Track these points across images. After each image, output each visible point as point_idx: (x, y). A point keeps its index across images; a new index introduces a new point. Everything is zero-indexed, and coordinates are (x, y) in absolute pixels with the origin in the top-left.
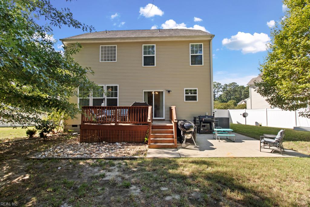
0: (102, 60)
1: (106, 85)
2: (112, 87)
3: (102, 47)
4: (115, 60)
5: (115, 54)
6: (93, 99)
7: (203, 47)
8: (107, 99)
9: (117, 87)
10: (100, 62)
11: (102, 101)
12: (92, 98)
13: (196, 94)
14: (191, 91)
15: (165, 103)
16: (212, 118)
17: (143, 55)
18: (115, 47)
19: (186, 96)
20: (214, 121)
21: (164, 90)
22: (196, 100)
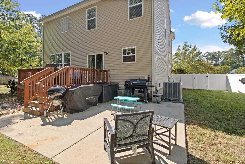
2: (67, 54)
3: (61, 20)
4: (68, 29)
10: (60, 33)
13: (133, 53)
14: (129, 50)
15: (104, 65)
16: (144, 82)
17: (87, 20)
18: (68, 17)
19: (124, 57)
20: (146, 87)
21: (103, 53)
22: (134, 61)
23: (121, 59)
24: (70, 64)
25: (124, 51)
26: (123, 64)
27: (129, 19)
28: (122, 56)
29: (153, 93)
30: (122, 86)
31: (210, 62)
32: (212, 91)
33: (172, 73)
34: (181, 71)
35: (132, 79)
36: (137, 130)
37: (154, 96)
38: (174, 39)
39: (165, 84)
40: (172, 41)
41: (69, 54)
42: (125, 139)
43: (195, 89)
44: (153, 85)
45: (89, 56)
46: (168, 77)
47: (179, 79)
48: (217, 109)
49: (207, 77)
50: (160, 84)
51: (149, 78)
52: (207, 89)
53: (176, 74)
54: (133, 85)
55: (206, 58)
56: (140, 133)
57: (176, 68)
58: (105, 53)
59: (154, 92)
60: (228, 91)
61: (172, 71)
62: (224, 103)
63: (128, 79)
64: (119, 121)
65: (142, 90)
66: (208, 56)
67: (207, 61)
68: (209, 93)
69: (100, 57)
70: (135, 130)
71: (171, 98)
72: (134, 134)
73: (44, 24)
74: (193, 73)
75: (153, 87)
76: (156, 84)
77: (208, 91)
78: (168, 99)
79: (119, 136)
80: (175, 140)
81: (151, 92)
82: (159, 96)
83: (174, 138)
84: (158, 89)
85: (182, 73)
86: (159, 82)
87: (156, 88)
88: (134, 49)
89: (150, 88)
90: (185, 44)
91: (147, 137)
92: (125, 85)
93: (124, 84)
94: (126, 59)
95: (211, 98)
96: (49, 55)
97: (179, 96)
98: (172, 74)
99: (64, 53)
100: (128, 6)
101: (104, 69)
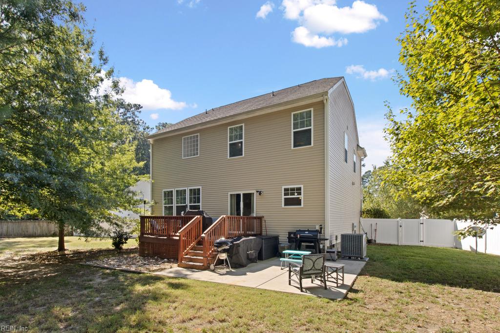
0: (184, 156)
2: (195, 190)
3: (185, 139)
4: (197, 153)
5: (197, 146)
6: (177, 206)
7: (314, 115)
8: (190, 206)
10: (183, 158)
11: (184, 208)
13: (299, 194)
14: (293, 189)
15: (256, 209)
16: (315, 233)
17: (229, 143)
18: (197, 136)
19: (285, 199)
20: (318, 240)
21: (254, 192)
22: (300, 204)
23: (282, 202)
24: (199, 205)
25: (286, 190)
26: (284, 208)
28: (283, 197)
29: (326, 248)
30: (283, 239)
32: (428, 247)
33: (361, 216)
34: (378, 214)
35: (298, 229)
36: (315, 265)
37: (327, 252)
38: (365, 156)
39: (343, 236)
41: (199, 190)
42: (308, 270)
43: (401, 246)
44: (327, 237)
45: (231, 195)
46: (353, 224)
47: (374, 228)
49: (422, 223)
50: (336, 237)
52: (422, 244)
53: (369, 219)
54: (300, 237)
56: (317, 268)
57: (368, 208)
58: (257, 192)
59: (328, 247)
60: (457, 248)
61: (362, 213)
63: (293, 230)
64: (305, 259)
65: (313, 244)
69: (248, 197)
70: (314, 265)
71: (350, 255)
72: (313, 268)
73: (154, 142)
74: (397, 217)
75: (327, 240)
76: (331, 236)
77: (424, 248)
78: (347, 256)
79: (304, 269)
80: (343, 280)
81: (324, 246)
82: (334, 252)
83: (342, 279)
84: (334, 242)
85: (378, 218)
86: (335, 234)
87: (331, 242)
88: (299, 189)
89: (322, 242)
91: (321, 272)
92: (289, 238)
93: (288, 236)
94: (288, 202)
96: (163, 190)
97: (361, 253)
98: (362, 219)
99: (190, 189)
100: (291, 130)
101: (255, 216)
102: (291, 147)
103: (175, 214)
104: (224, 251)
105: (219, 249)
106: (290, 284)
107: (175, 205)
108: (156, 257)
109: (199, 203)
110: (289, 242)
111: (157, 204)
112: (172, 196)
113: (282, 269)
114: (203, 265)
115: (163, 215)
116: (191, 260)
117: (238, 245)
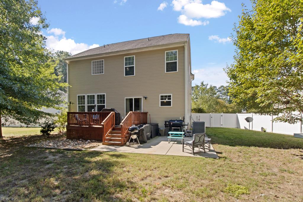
0: (93, 73)
1: (97, 94)
2: (101, 95)
3: (93, 62)
4: (103, 72)
5: (103, 67)
7: (178, 54)
8: (97, 105)
9: (104, 95)
10: (92, 75)
11: (93, 107)
12: (87, 105)
13: (170, 99)
14: (166, 96)
15: (143, 108)
16: (181, 122)
17: (125, 67)
18: (103, 61)
19: (161, 102)
20: (182, 125)
21: (142, 97)
22: (170, 105)
23: (159, 104)
24: (105, 105)
25: (162, 96)
26: (160, 107)
27: (166, 72)
28: (160, 101)
30: (161, 126)
31: (224, 97)
32: (225, 128)
33: (191, 112)
34: (200, 111)
35: (170, 119)
37: (187, 132)
38: (194, 79)
39: (193, 123)
40: (192, 81)
43: (212, 128)
44: (186, 124)
45: (126, 99)
47: (198, 118)
48: (227, 138)
49: (222, 116)
51: (184, 119)
52: (222, 126)
54: (173, 124)
55: (221, 93)
57: (195, 108)
58: (144, 97)
60: (237, 128)
62: (232, 135)
63: (168, 120)
64: (196, 136)
66: (222, 90)
67: (222, 97)
68: (223, 130)
72: (199, 141)
73: (70, 63)
74: (210, 113)
77: (223, 128)
79: (195, 142)
82: (191, 132)
85: (200, 113)
86: (188, 122)
88: (170, 96)
90: (202, 83)
93: (165, 124)
94: (163, 104)
95: (224, 133)
96: (78, 95)
98: (192, 114)
100: (165, 62)
101: (142, 112)
102: (165, 71)
103: (86, 111)
104: (135, 134)
105: (132, 133)
106: (183, 151)
107: (86, 105)
108: (81, 139)
109: (105, 103)
110: (165, 127)
111: (73, 104)
112: (84, 99)
113: (169, 143)
114: (121, 143)
115: (78, 111)
116: (111, 140)
117: (143, 130)
